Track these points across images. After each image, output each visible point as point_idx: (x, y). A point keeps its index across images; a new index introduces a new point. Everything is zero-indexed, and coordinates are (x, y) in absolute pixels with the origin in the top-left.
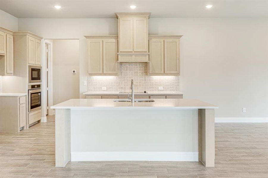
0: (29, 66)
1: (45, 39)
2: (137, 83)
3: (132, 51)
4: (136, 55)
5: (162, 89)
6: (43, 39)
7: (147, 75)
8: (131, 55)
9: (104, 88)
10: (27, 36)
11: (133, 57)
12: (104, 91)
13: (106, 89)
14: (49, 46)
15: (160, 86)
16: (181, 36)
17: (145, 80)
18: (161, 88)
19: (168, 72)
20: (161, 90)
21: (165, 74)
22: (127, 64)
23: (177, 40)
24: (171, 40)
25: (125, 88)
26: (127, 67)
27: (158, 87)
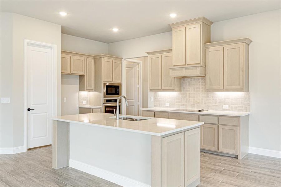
0: (104, 84)
1: (125, 59)
2: (199, 99)
5: (228, 108)
6: (123, 59)
8: (181, 69)
9: (168, 104)
10: (102, 58)
11: (184, 70)
12: (167, 107)
13: (169, 106)
14: (140, 64)
15: (225, 105)
17: (208, 97)
18: (226, 107)
19: (229, 87)
20: (226, 110)
21: (225, 90)
22: (189, 79)
23: (240, 46)
25: (186, 105)
26: (189, 82)
27: (223, 106)
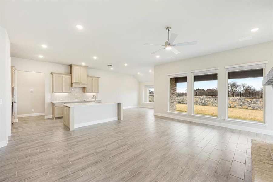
3: (79, 82)
4: (82, 84)
7: (84, 93)
12: (62, 100)
16: (99, 78)
17: (83, 95)
18: (90, 98)
23: (98, 79)
24: (96, 79)
